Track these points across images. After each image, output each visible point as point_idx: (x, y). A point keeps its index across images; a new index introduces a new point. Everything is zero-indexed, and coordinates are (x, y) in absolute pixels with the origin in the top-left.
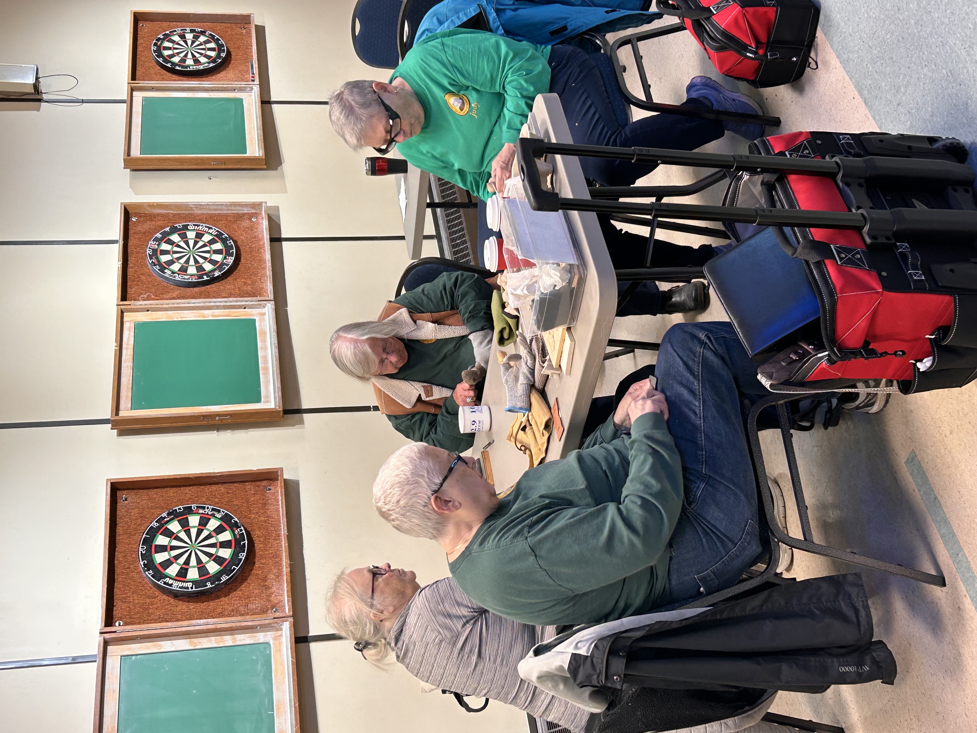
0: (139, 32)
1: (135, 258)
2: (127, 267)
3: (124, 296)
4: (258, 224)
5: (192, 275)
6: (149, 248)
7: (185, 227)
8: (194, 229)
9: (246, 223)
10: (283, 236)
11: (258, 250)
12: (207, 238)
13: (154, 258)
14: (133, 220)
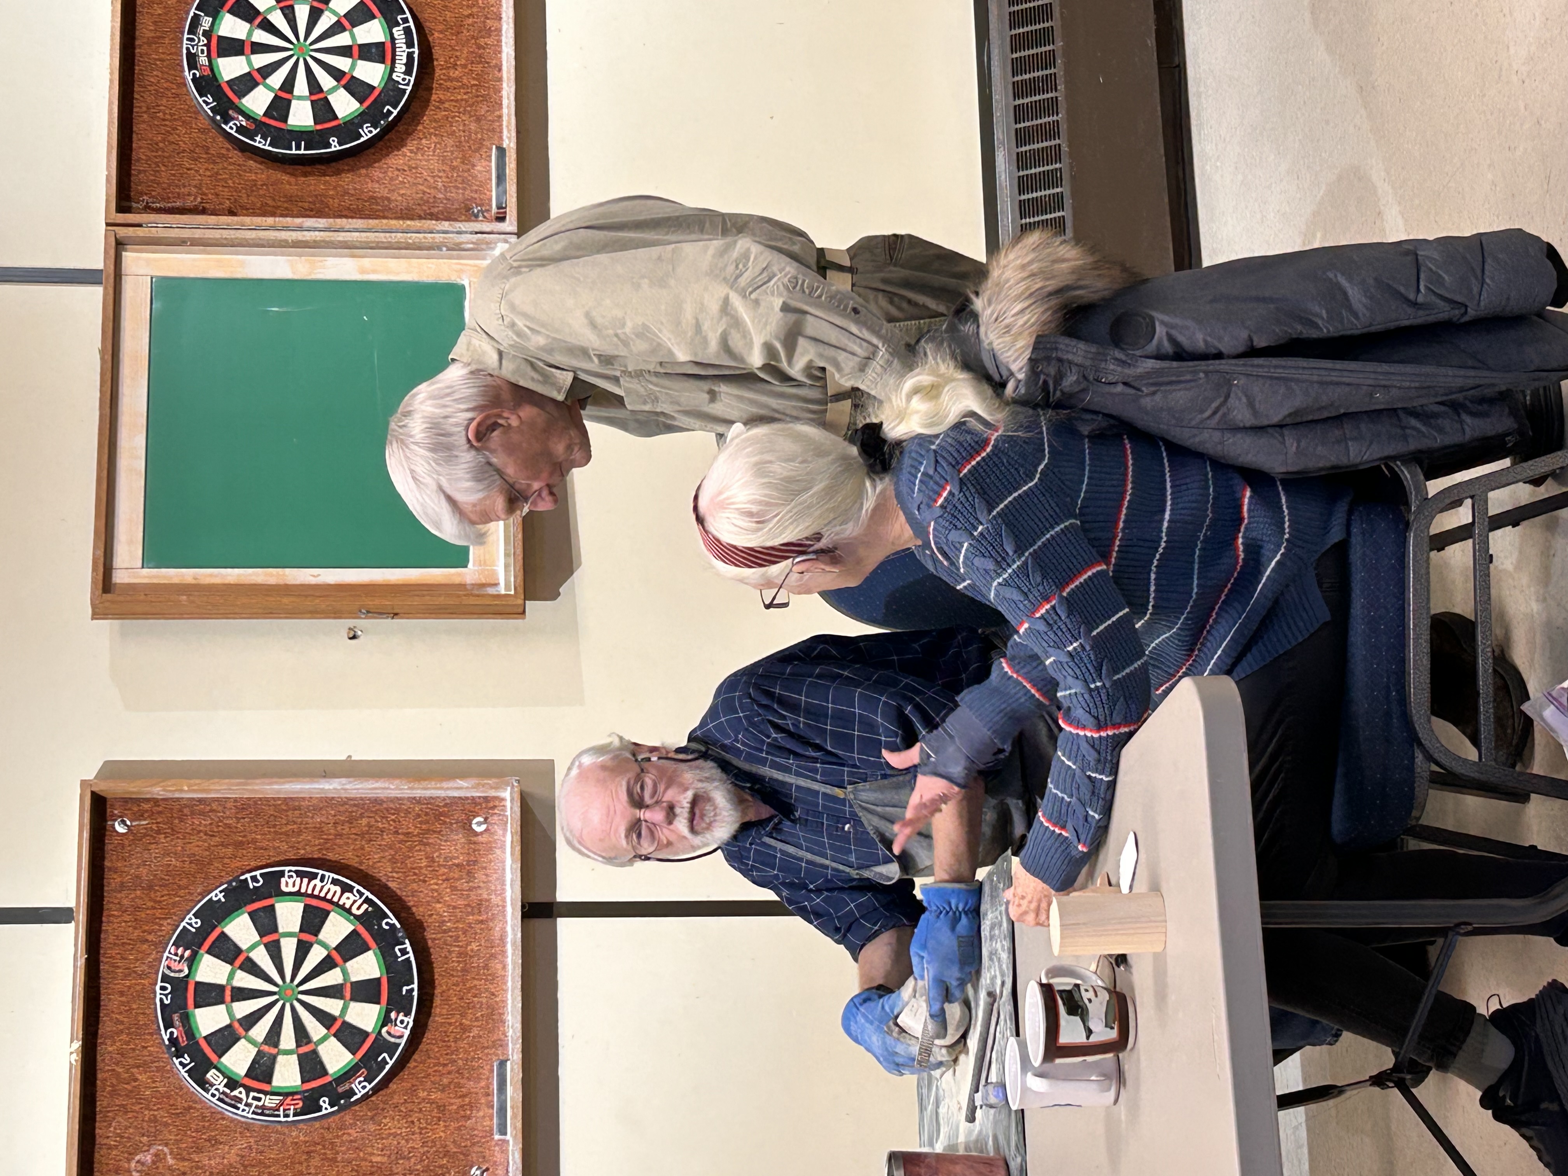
1: (122, 994)
2: (96, 1035)
4: (490, 847)
5: (286, 1095)
6: (165, 978)
7: (272, 886)
8: (298, 893)
9: (452, 846)
10: (561, 897)
11: (486, 967)
12: (336, 929)
13: (176, 1017)
14: (120, 829)
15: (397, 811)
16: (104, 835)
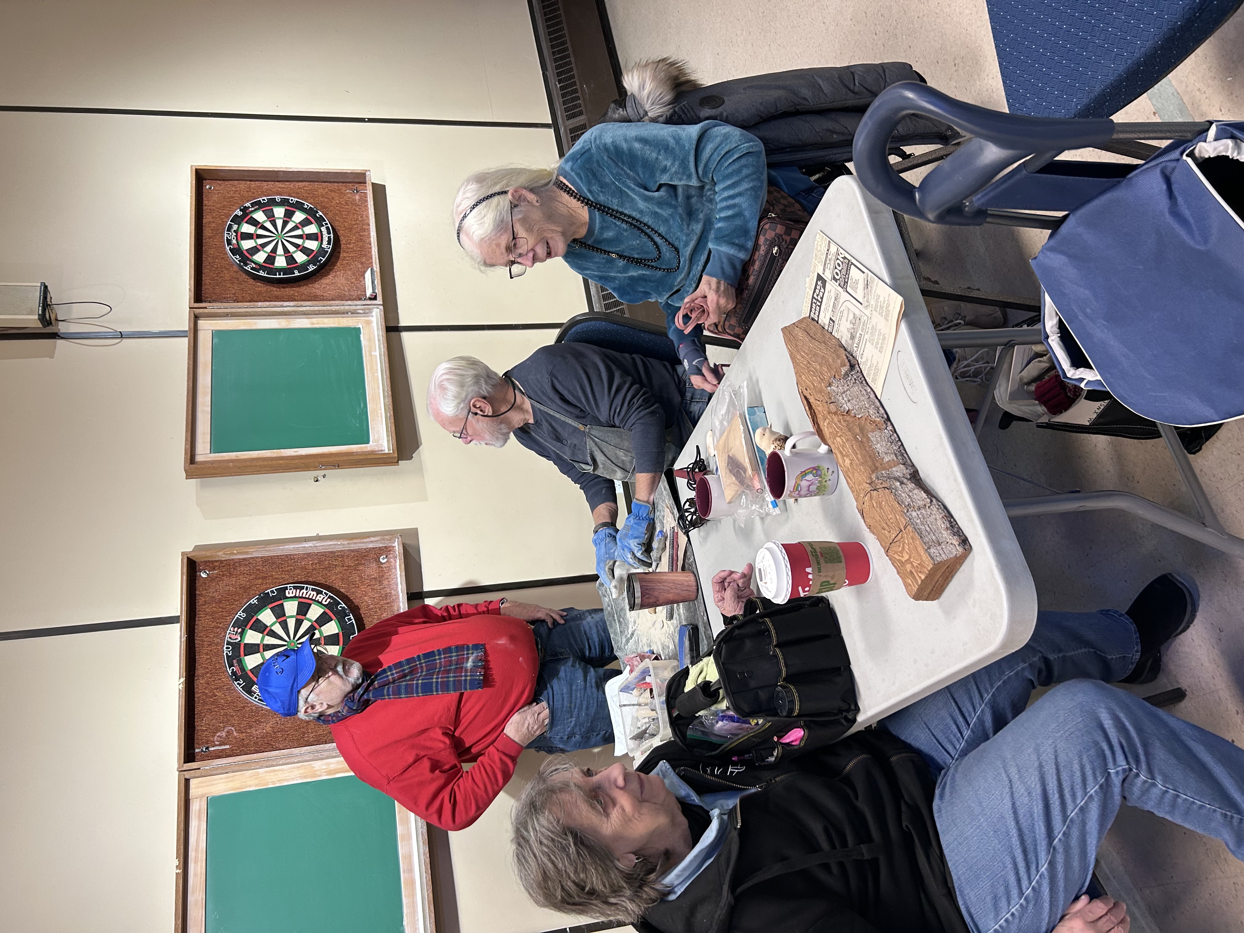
0: (205, 202)
1: (207, 654)
2: (194, 675)
3: (189, 755)
4: (389, 569)
6: (228, 643)
7: (282, 595)
8: (295, 597)
9: (371, 570)
10: (426, 589)
12: (315, 612)
13: (235, 661)
14: (204, 575)
15: (342, 556)
16: (195, 579)
